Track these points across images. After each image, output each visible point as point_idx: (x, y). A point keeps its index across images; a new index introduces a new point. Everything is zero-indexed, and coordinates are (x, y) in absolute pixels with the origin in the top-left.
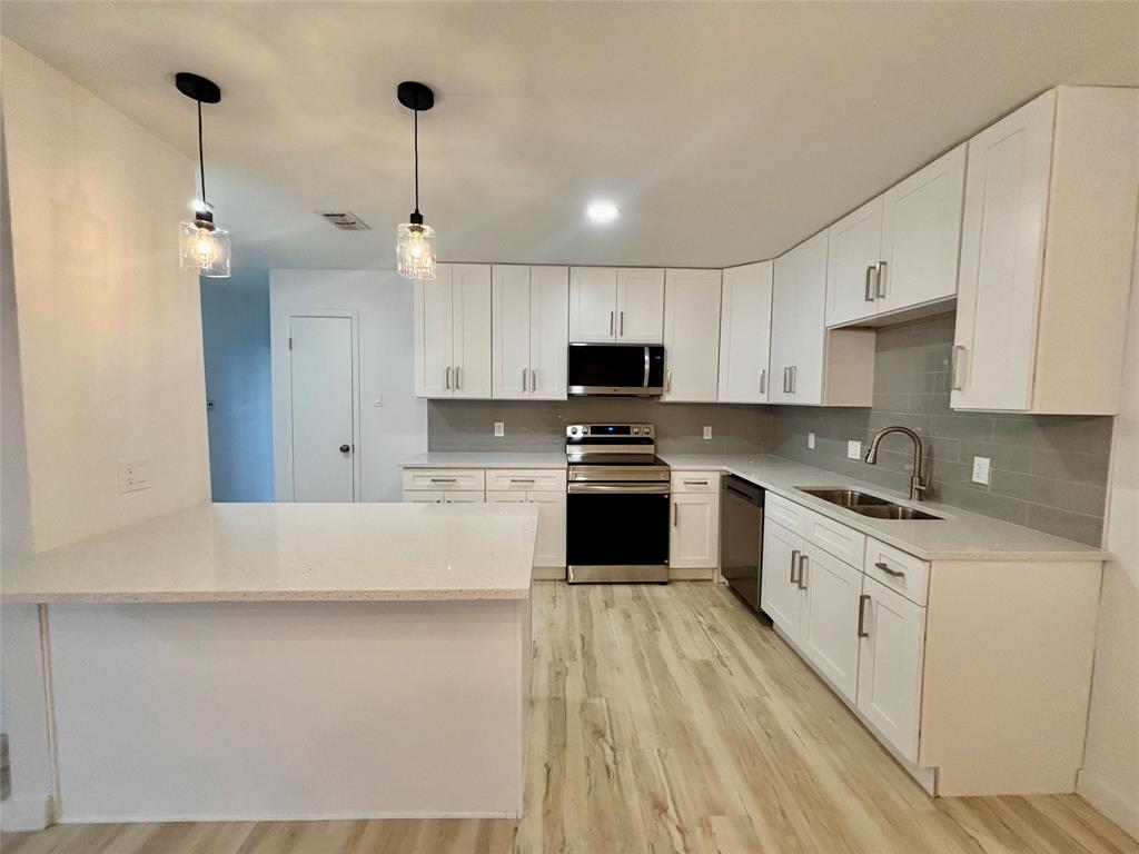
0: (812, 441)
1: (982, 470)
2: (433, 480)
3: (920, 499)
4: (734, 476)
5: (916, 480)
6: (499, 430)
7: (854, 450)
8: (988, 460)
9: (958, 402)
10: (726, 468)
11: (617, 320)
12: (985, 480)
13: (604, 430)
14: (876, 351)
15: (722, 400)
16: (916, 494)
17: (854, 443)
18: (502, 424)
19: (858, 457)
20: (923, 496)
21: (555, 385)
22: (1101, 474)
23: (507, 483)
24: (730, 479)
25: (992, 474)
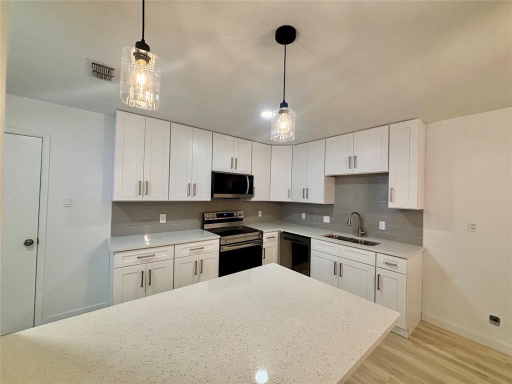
0: (304, 216)
1: (382, 225)
2: (138, 258)
3: (361, 236)
4: (284, 232)
5: (360, 230)
6: (163, 219)
7: (327, 219)
8: (384, 222)
9: (391, 205)
10: (280, 230)
11: (234, 162)
12: (384, 229)
13: (222, 215)
14: (336, 184)
15: (272, 200)
16: (360, 235)
17: (326, 217)
18: (165, 215)
19: (329, 222)
20: (362, 235)
21: (204, 194)
22: (421, 226)
23: (188, 251)
24: (283, 234)
25: (386, 227)
